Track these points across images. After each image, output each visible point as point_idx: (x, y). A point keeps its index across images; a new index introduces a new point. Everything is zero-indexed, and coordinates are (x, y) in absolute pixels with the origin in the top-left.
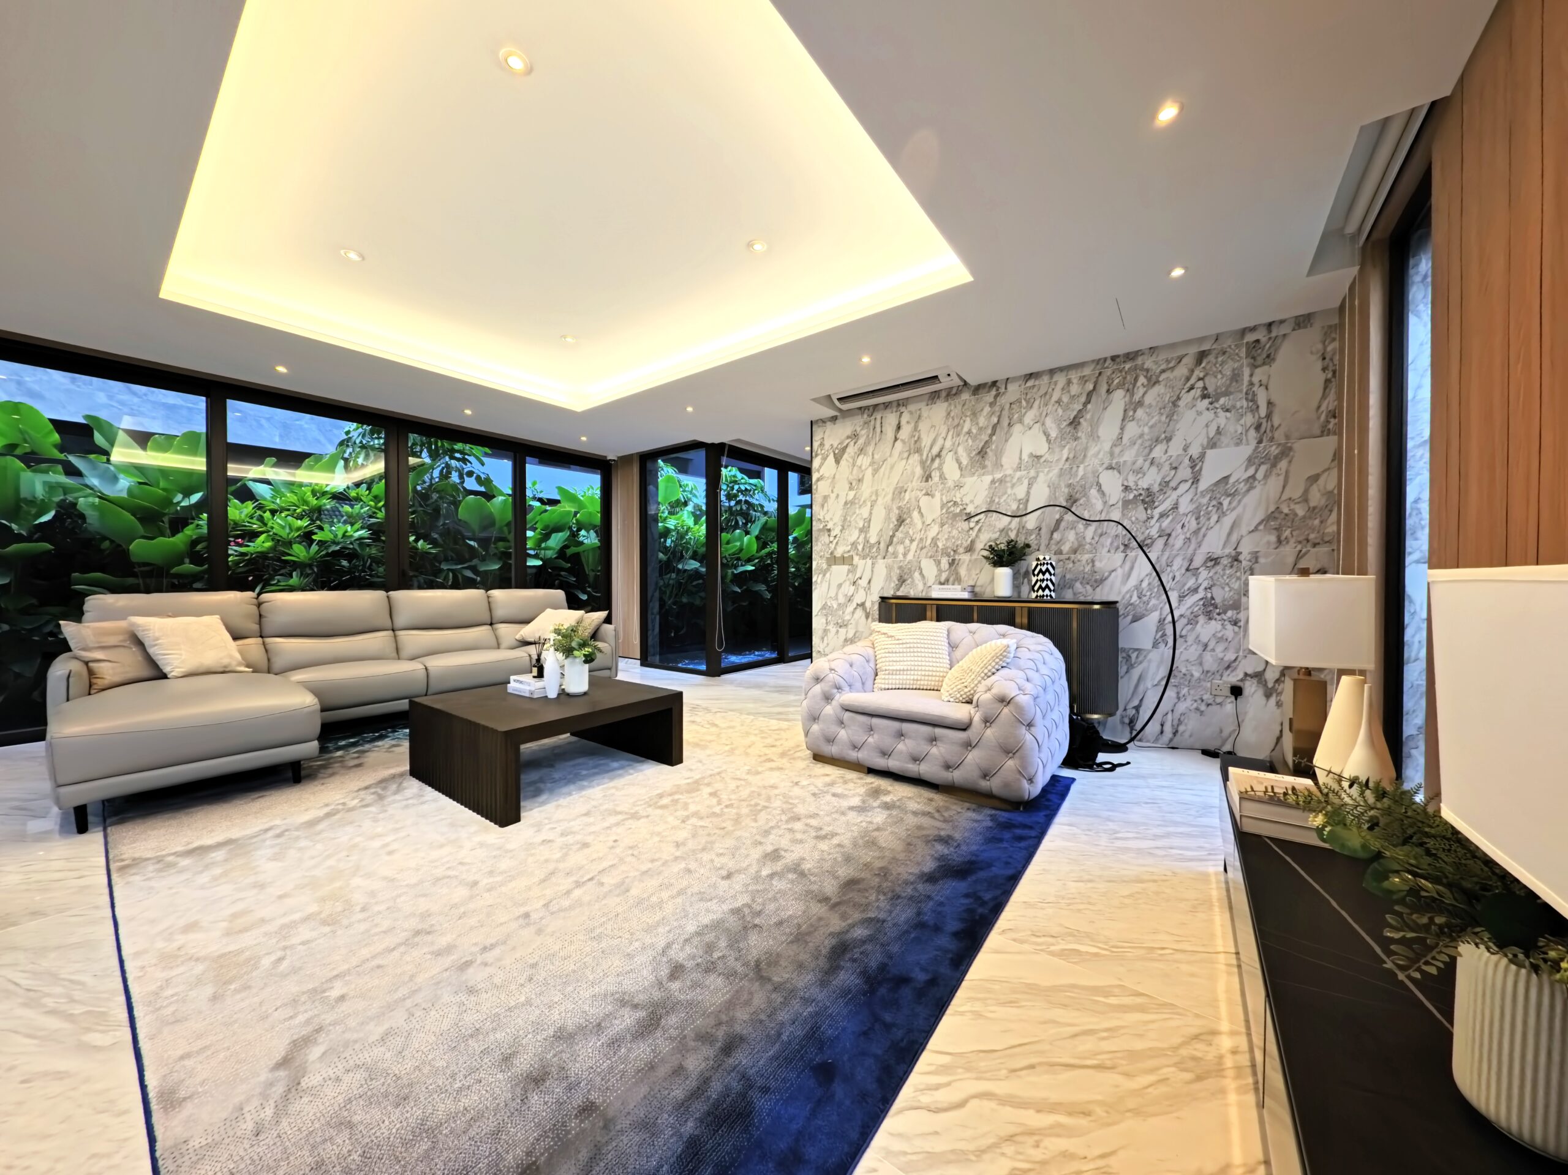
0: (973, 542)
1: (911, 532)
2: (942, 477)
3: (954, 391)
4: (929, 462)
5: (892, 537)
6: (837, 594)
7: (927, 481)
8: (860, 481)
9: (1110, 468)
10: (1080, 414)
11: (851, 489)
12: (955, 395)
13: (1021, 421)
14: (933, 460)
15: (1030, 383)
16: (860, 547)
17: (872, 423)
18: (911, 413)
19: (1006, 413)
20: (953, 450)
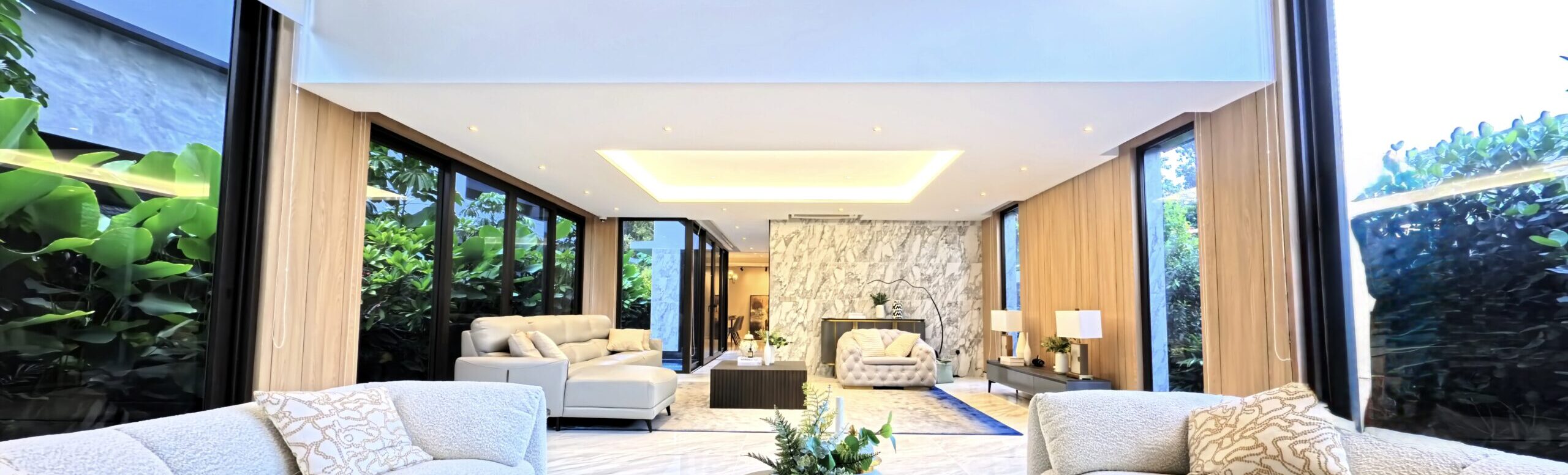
0: (861, 293)
1: (830, 286)
2: (846, 261)
3: (851, 221)
4: (839, 252)
6: (786, 318)
7: (838, 261)
8: (801, 257)
9: (916, 265)
10: (905, 241)
11: (795, 260)
12: (852, 222)
13: (881, 240)
14: (841, 252)
15: (885, 224)
16: (800, 292)
17: (808, 228)
18: (830, 226)
19: (875, 235)
20: (852, 248)
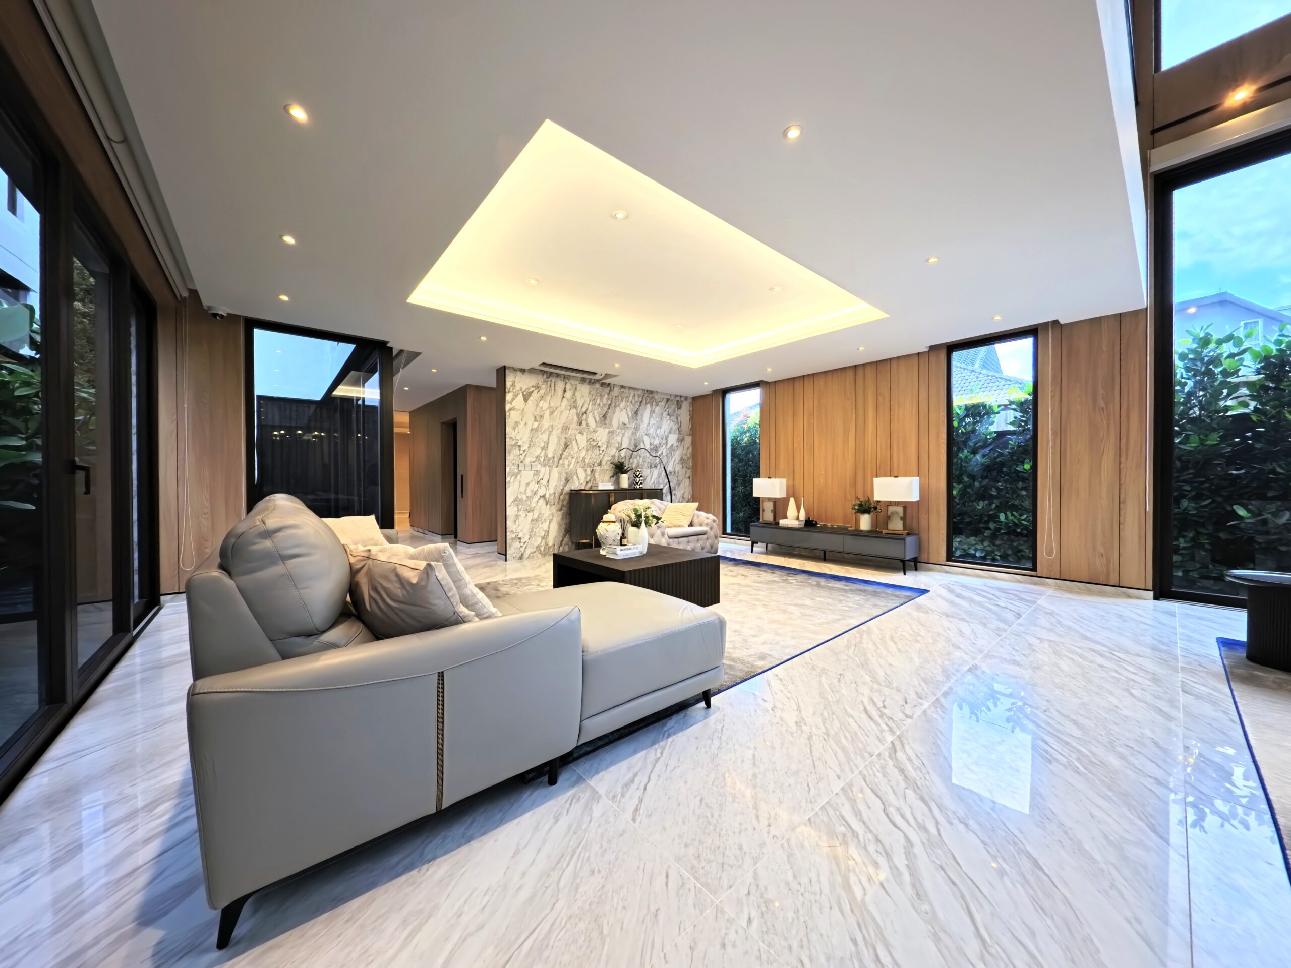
0: (601, 461)
1: (572, 453)
2: (587, 425)
5: (562, 455)
6: (526, 490)
7: (580, 425)
8: (541, 417)
10: (638, 410)
11: (535, 420)
12: (593, 383)
13: (619, 406)
14: (583, 415)
15: (622, 390)
16: (542, 459)
17: (549, 382)
18: (571, 384)
19: (614, 400)
20: (592, 412)
